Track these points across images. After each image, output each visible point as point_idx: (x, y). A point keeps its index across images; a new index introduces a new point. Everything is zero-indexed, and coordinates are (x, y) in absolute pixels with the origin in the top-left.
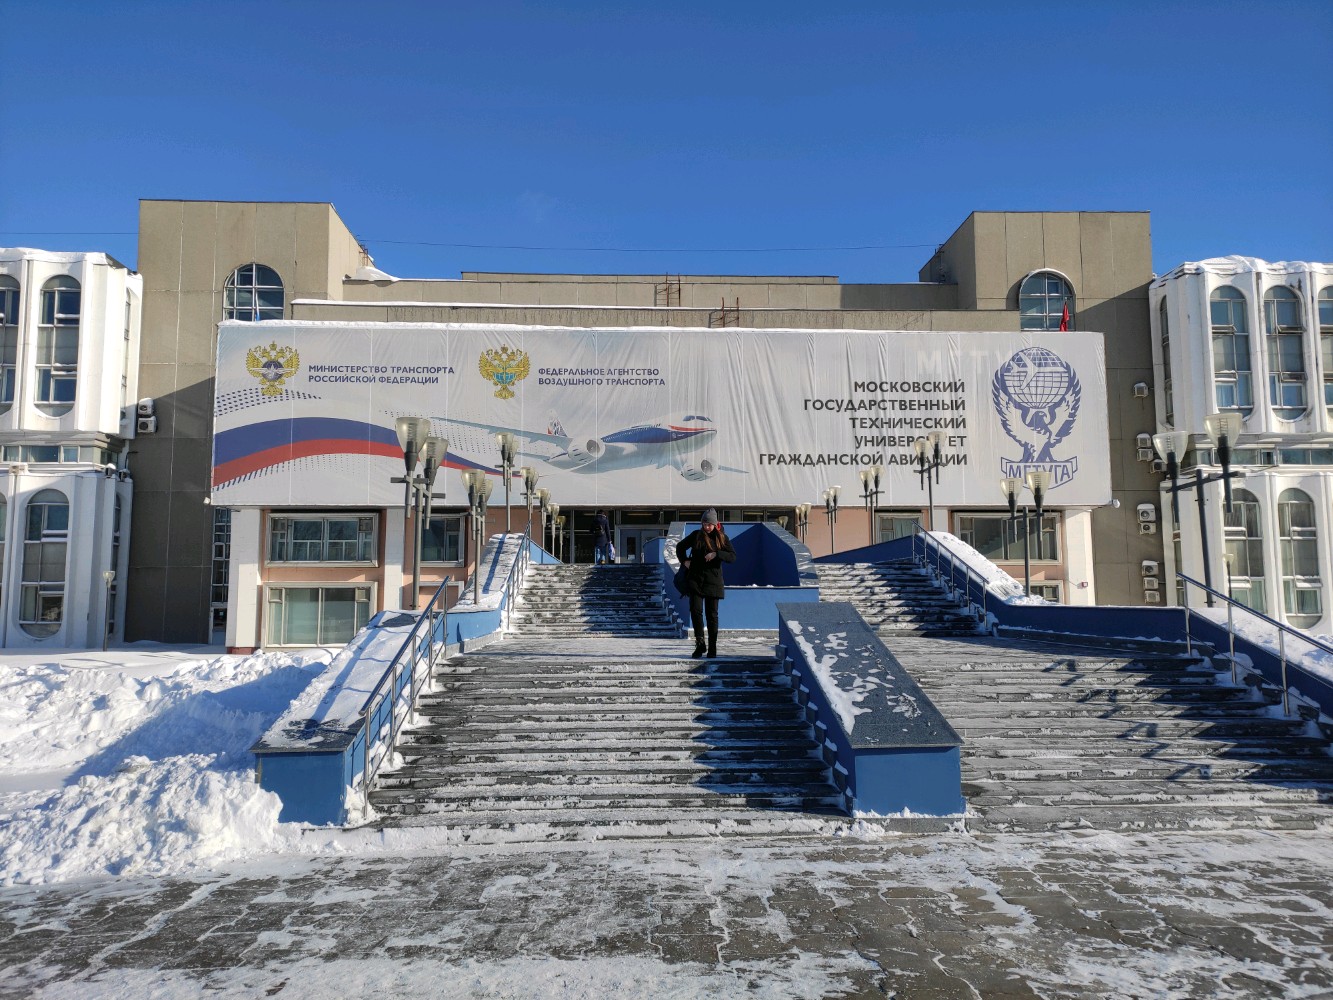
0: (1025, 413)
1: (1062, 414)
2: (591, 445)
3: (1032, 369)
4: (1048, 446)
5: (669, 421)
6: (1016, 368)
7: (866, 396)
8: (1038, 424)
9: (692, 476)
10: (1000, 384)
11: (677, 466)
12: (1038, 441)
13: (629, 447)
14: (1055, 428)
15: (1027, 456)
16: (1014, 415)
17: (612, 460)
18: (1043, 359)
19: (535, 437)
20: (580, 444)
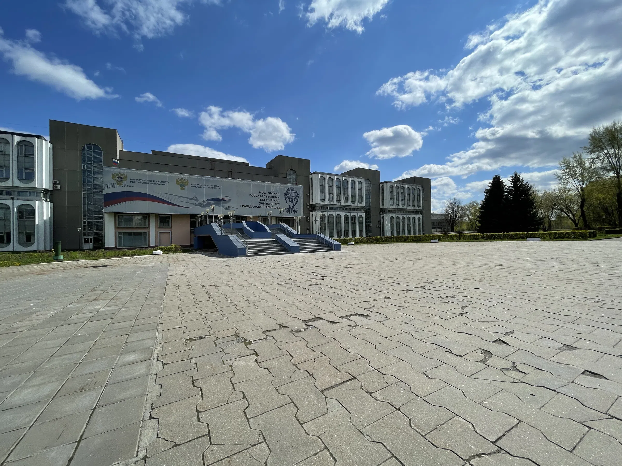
0: (290, 199)
1: (296, 200)
2: (204, 201)
4: (293, 206)
5: (221, 197)
6: (288, 191)
7: (262, 194)
8: (292, 202)
9: (226, 209)
10: (286, 194)
11: (223, 206)
12: (292, 205)
13: (212, 202)
14: (295, 203)
15: (290, 208)
16: (288, 200)
17: (208, 205)
18: (293, 189)
19: (190, 199)
20: (201, 201)
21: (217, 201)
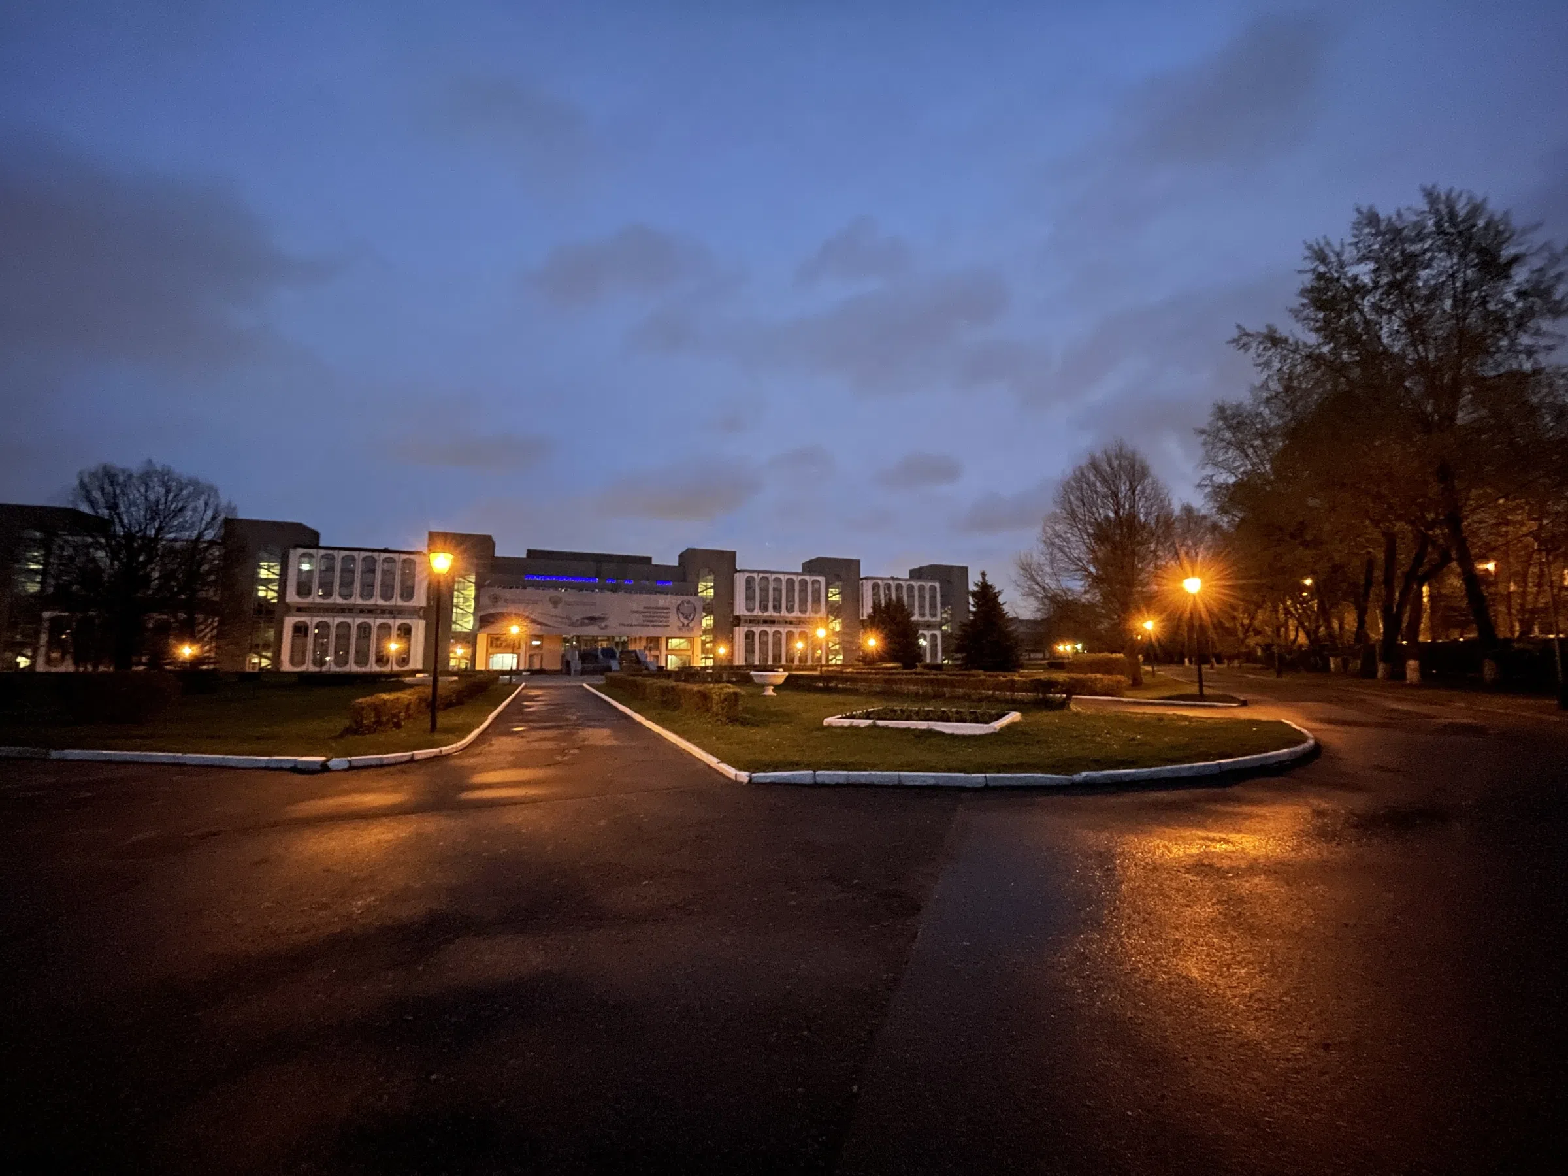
0: (683, 615)
1: (692, 617)
4: (688, 623)
5: (597, 615)
6: (682, 605)
7: (646, 610)
8: (686, 618)
10: (678, 609)
12: (686, 622)
13: (586, 621)
14: (690, 619)
15: (684, 625)
16: (681, 615)
17: (582, 624)
18: (689, 602)
19: (563, 618)
20: (574, 618)
21: (593, 620)
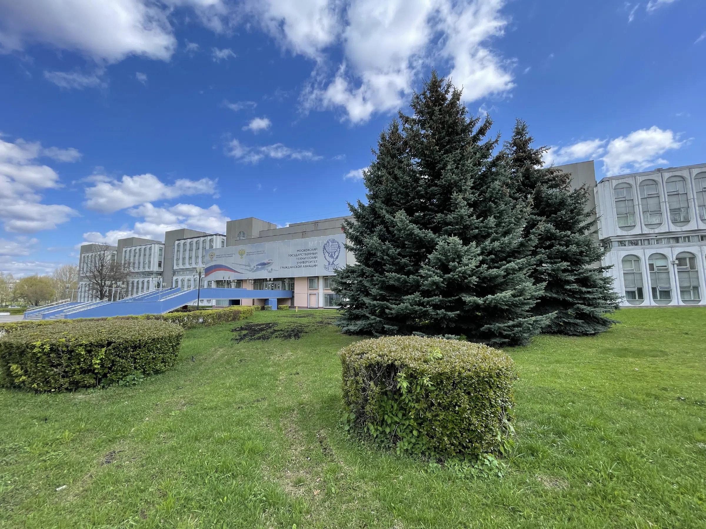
0: (329, 254)
1: (337, 254)
2: (254, 267)
3: (331, 244)
4: (334, 261)
5: (266, 261)
6: (327, 244)
7: (299, 253)
8: (332, 256)
9: (269, 272)
10: (324, 247)
12: (331, 260)
13: (260, 267)
14: (335, 257)
15: (329, 264)
16: (327, 254)
17: (257, 269)
18: (333, 241)
19: (246, 266)
